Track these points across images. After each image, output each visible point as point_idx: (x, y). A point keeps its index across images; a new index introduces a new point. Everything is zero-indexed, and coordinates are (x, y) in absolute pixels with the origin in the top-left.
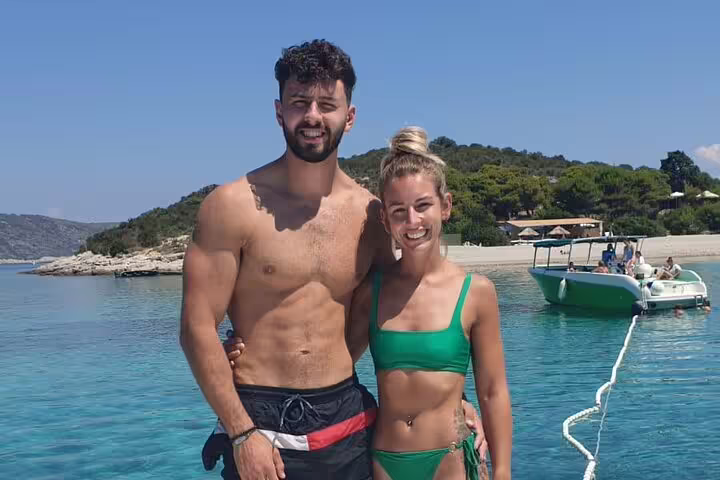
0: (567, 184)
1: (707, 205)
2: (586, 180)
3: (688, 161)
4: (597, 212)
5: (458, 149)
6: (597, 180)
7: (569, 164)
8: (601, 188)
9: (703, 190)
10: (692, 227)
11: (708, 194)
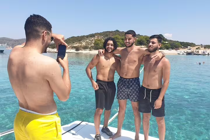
0: (140, 39)
1: (166, 44)
2: (143, 39)
3: (163, 36)
4: (145, 45)
5: (120, 32)
6: (145, 39)
7: (141, 36)
8: (146, 40)
9: (165, 41)
10: (163, 48)
11: (166, 42)
